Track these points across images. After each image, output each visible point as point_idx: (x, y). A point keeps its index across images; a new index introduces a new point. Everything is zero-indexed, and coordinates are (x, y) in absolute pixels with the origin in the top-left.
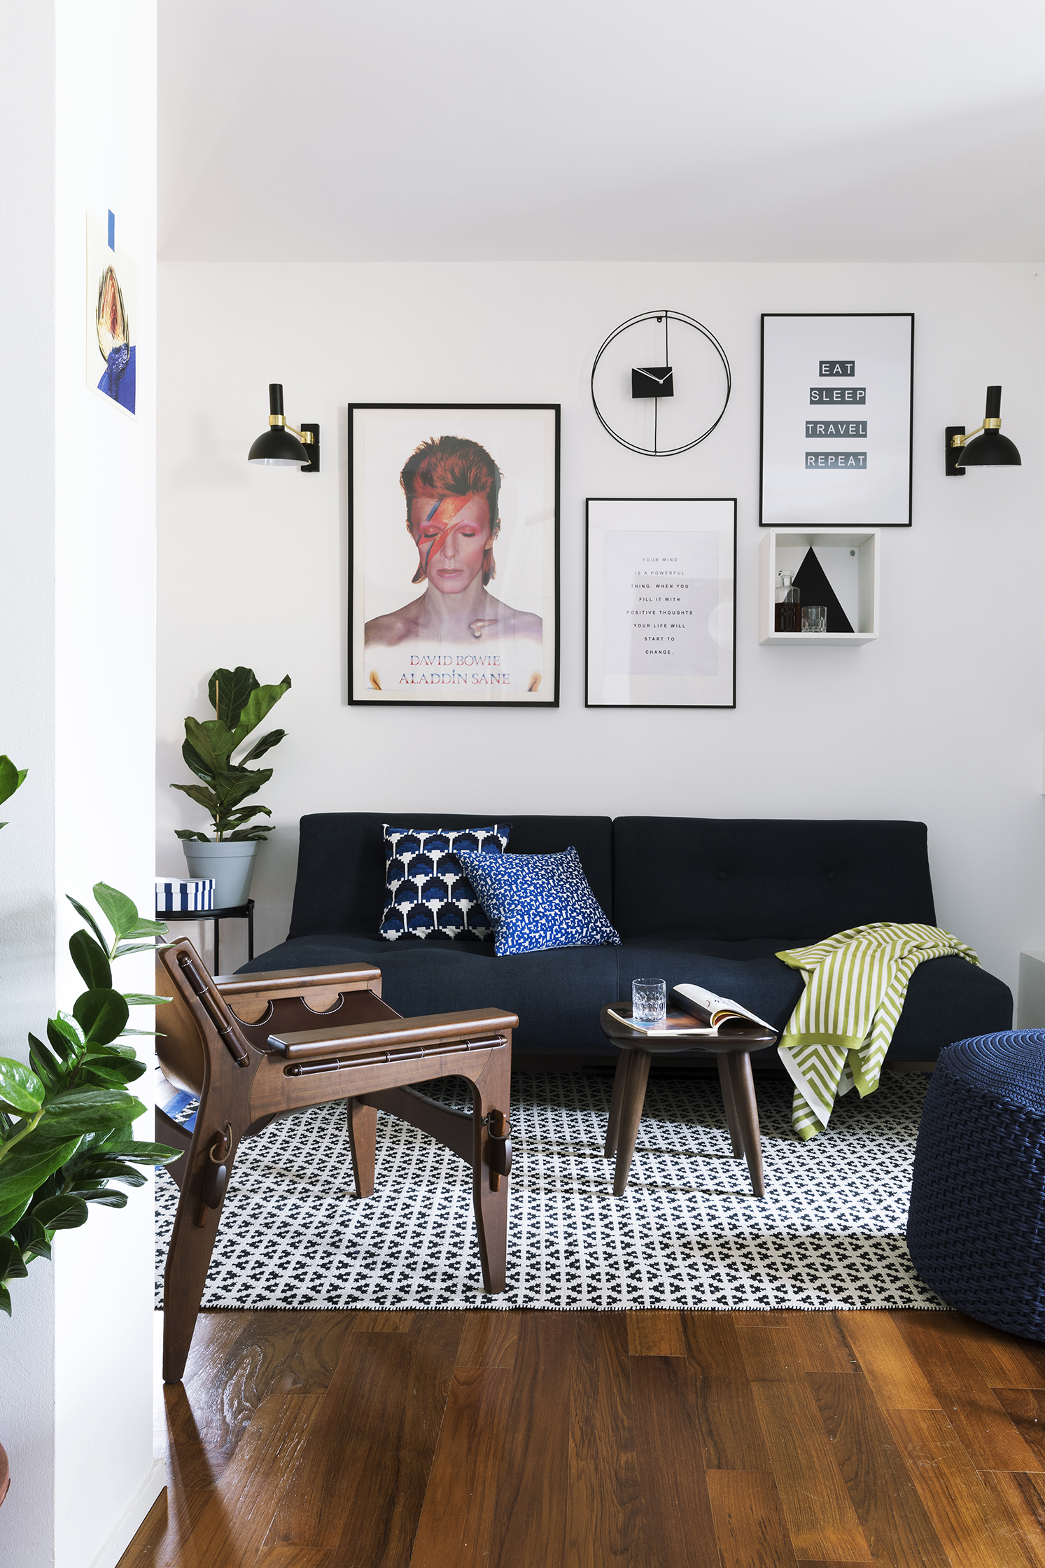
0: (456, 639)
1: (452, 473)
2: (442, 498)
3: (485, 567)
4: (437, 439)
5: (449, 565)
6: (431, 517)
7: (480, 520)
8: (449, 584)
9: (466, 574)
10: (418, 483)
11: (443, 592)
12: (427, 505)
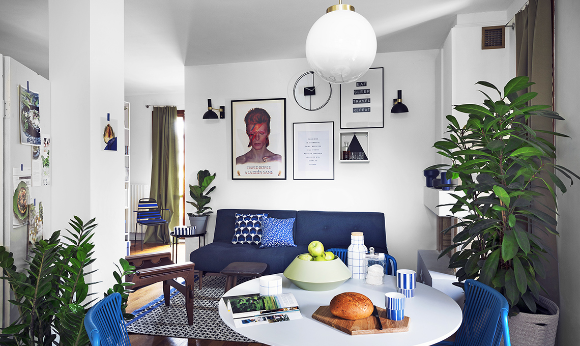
0: (259, 162)
1: (258, 118)
2: (255, 124)
3: (267, 143)
4: (254, 109)
5: (257, 142)
6: (252, 130)
7: (265, 130)
8: (258, 147)
9: (262, 144)
10: (249, 121)
11: (256, 150)
12: (252, 126)
